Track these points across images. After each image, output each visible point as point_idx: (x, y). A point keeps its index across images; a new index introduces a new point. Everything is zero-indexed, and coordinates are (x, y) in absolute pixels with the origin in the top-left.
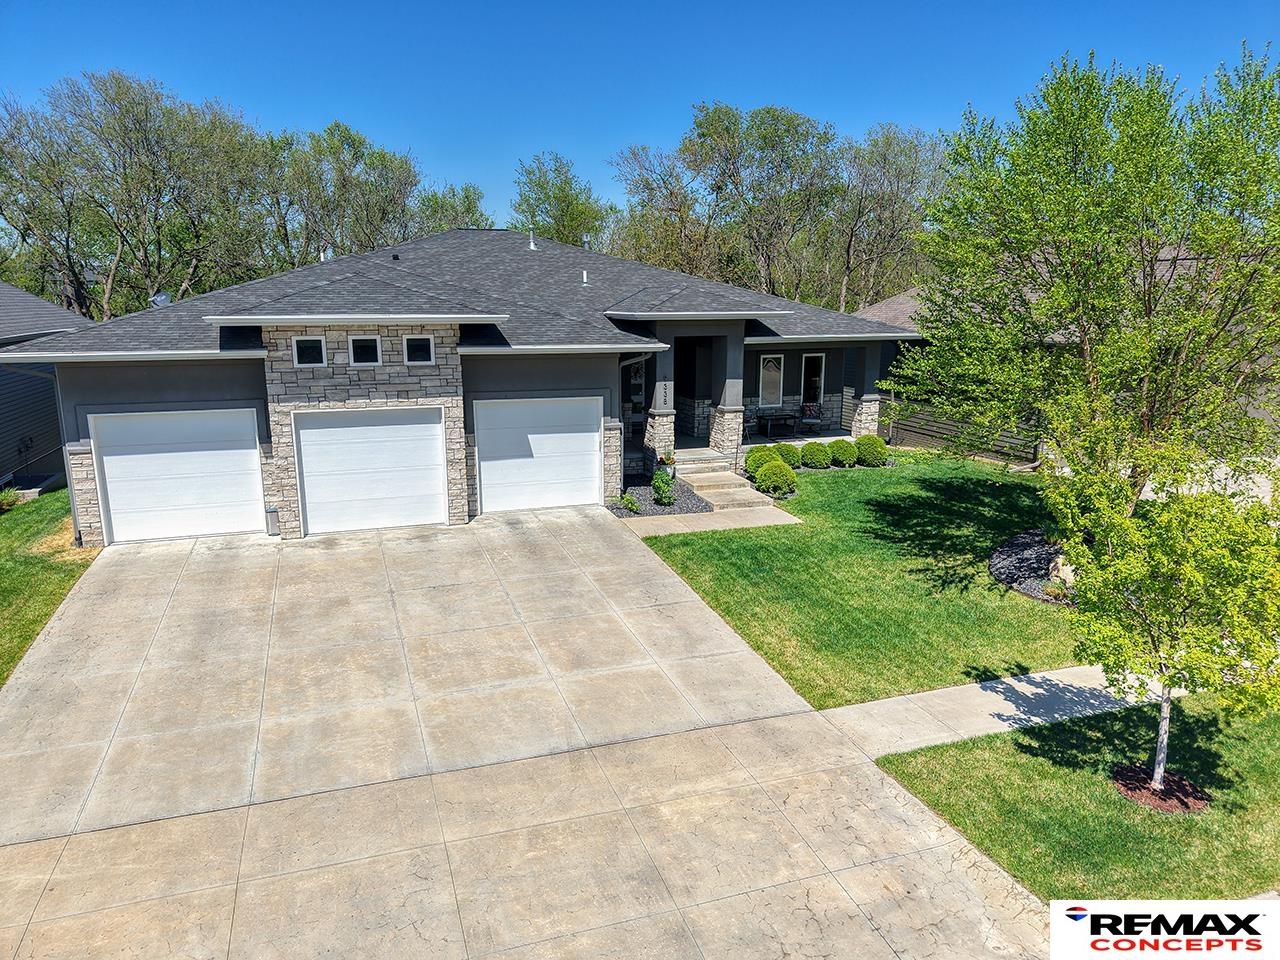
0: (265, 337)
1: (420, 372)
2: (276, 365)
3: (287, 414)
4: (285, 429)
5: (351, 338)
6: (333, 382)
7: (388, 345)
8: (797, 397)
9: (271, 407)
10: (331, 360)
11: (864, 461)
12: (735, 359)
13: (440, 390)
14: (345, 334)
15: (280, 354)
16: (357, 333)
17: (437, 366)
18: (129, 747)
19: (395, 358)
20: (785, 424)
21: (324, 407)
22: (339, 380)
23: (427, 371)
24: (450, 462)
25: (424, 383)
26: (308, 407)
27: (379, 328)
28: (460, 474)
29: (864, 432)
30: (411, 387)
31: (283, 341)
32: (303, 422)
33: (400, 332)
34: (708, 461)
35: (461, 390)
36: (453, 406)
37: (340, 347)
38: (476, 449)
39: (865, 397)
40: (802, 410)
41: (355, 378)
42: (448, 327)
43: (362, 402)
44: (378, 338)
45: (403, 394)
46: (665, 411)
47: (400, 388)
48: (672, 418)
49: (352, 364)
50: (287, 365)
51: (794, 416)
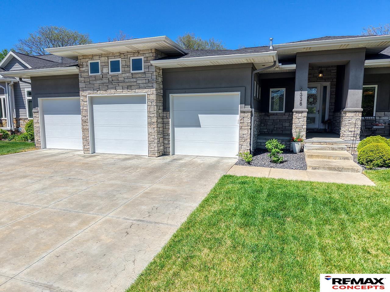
0: (79, 61)
1: (137, 76)
2: (83, 74)
3: (86, 96)
4: (85, 103)
5: (110, 60)
6: (102, 81)
7: (124, 63)
9: (81, 93)
10: (102, 71)
13: (145, 85)
14: (107, 58)
15: (84, 69)
16: (112, 57)
17: (145, 73)
21: (99, 94)
22: (105, 80)
23: (140, 75)
26: (93, 93)
27: (121, 54)
28: (154, 130)
30: (133, 84)
31: (85, 63)
33: (129, 56)
35: (155, 85)
36: (151, 94)
37: (106, 65)
38: (170, 120)
41: (111, 80)
42: (150, 51)
43: (113, 91)
44: (120, 59)
45: (129, 87)
46: (300, 110)
47: (128, 84)
48: (305, 114)
49: (110, 73)
50: (86, 74)
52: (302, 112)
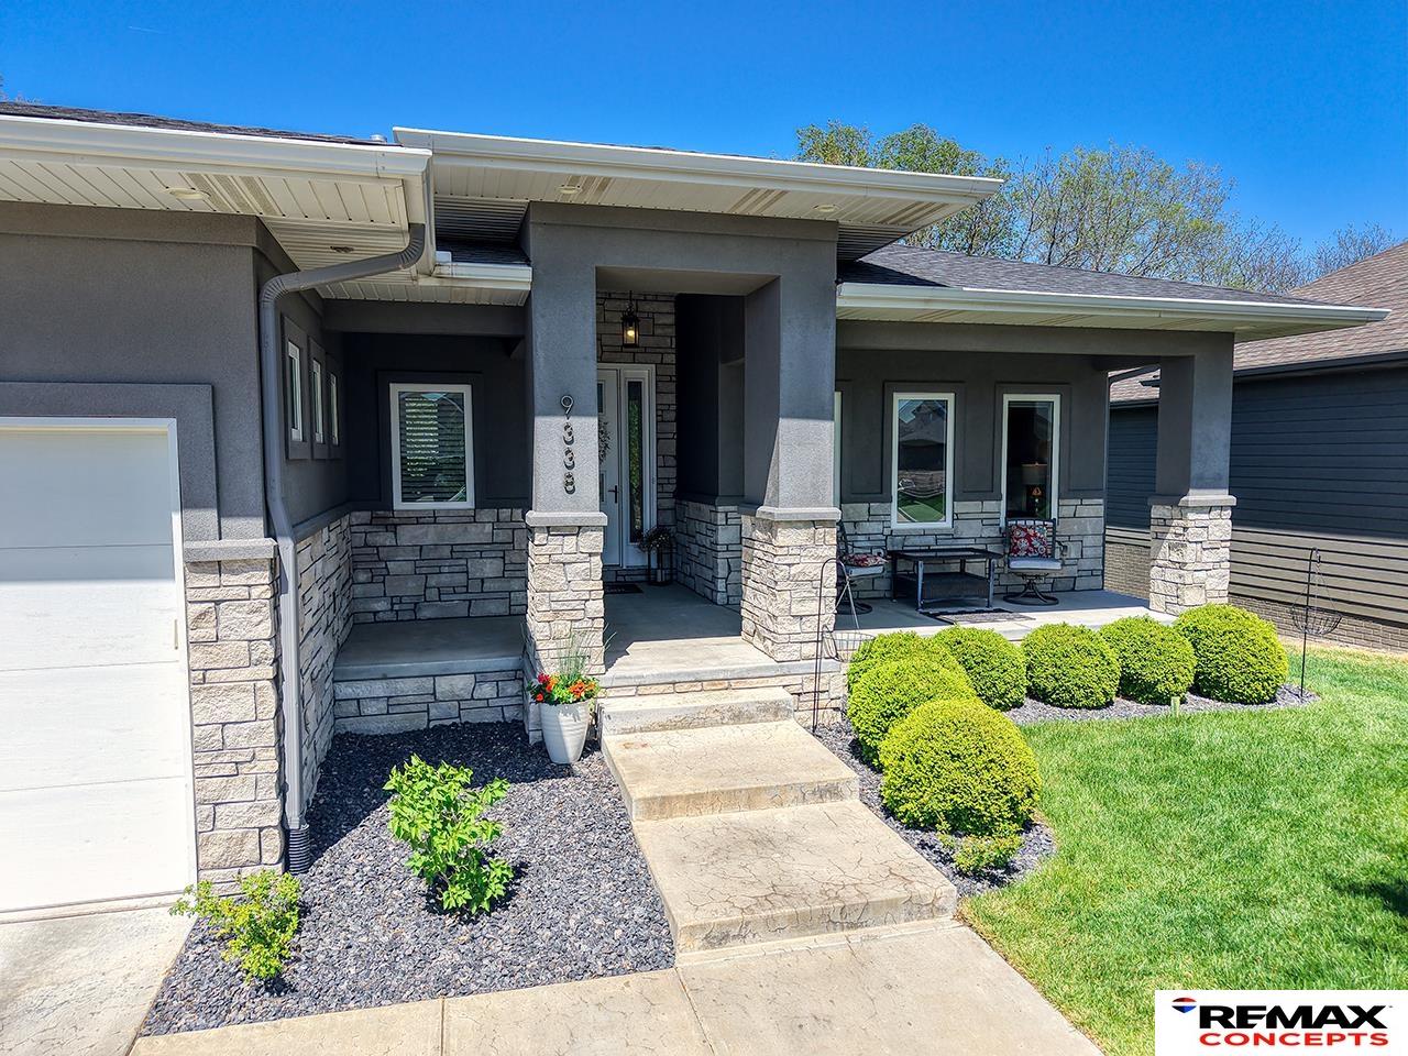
8: (990, 505)
11: (1217, 684)
12: (808, 354)
20: (962, 573)
29: (1192, 597)
34: (727, 682)
39: (1195, 497)
40: (1007, 537)
46: (568, 516)
48: (594, 541)
51: (985, 553)
52: (578, 530)
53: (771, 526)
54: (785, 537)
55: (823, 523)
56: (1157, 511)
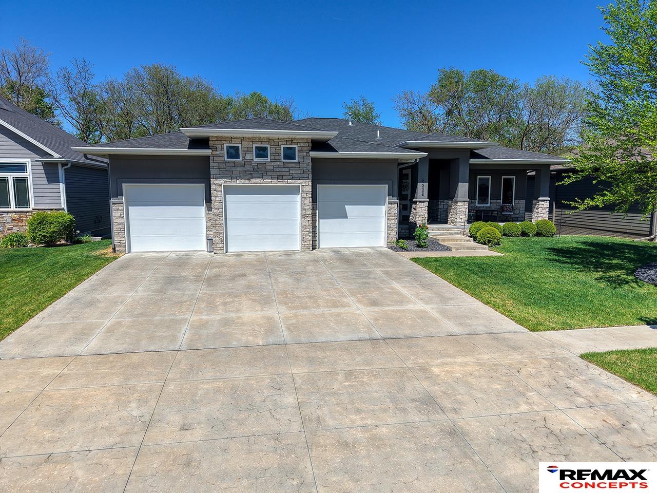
0: (211, 143)
1: (290, 165)
2: (216, 159)
3: (220, 185)
4: (219, 193)
5: (254, 146)
6: (244, 169)
7: (273, 150)
9: (212, 181)
10: (244, 157)
11: (541, 234)
12: (464, 171)
13: (300, 176)
14: (251, 143)
15: (218, 153)
16: (257, 143)
17: (299, 163)
18: (119, 323)
19: (277, 157)
20: (492, 214)
21: (239, 183)
22: (248, 168)
23: (293, 165)
24: (303, 216)
25: (291, 172)
26: (231, 182)
27: (269, 140)
28: (308, 223)
29: (540, 219)
30: (285, 173)
31: (220, 146)
32: (228, 191)
33: (280, 143)
34: (448, 229)
35: (310, 176)
36: (306, 185)
37: (249, 150)
38: (318, 211)
39: (541, 198)
40: (502, 208)
41: (256, 167)
42: (306, 141)
43: (258, 180)
44: (268, 146)
45: (280, 177)
46: (422, 199)
47: (279, 174)
48: (427, 204)
49: (255, 160)
50: (221, 159)
51: (497, 211)
52: (424, 202)
53: (456, 202)
54: (459, 204)
55: (466, 201)
56: (534, 202)
